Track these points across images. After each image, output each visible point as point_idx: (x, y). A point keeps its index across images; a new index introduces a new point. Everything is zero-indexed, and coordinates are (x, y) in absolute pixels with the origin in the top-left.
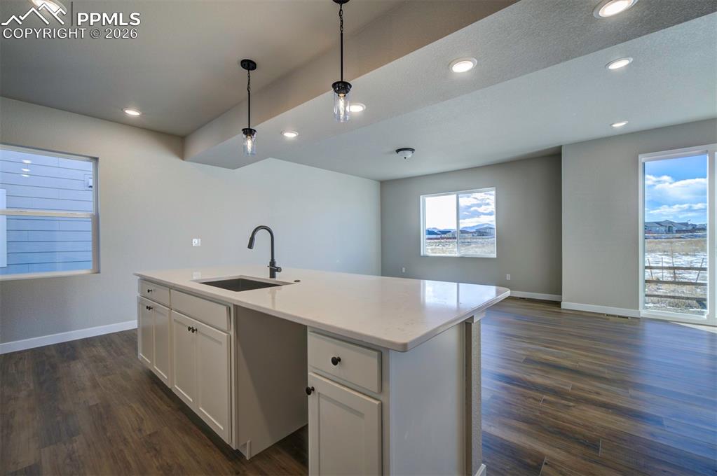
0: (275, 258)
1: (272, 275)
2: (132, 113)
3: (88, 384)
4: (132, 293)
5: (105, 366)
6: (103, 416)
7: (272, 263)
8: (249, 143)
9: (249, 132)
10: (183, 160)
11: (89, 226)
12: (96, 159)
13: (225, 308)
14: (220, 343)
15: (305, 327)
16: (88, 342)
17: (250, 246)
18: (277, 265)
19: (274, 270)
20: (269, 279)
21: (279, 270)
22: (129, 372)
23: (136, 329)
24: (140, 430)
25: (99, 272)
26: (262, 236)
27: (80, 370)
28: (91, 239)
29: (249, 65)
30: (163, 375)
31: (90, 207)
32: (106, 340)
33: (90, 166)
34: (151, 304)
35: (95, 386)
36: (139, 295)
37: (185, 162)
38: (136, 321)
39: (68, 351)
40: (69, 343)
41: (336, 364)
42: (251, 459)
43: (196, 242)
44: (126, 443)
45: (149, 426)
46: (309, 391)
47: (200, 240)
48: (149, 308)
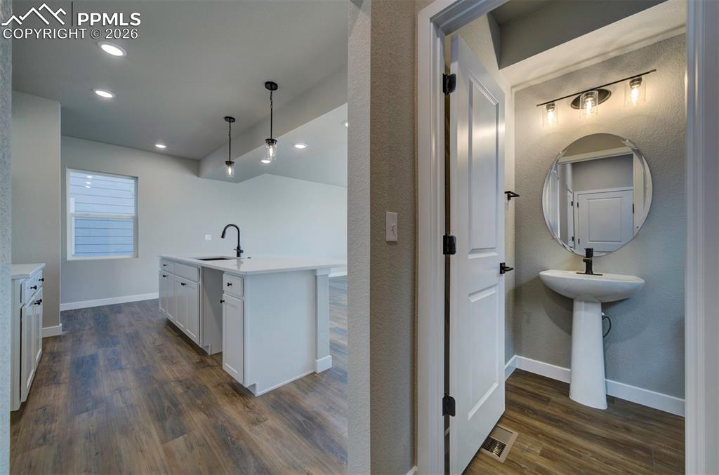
0: (241, 245)
1: (238, 254)
2: (161, 146)
3: (127, 325)
4: (156, 268)
6: (134, 337)
7: (238, 248)
8: (230, 170)
9: (229, 163)
10: (198, 176)
11: (131, 225)
12: (137, 178)
13: (196, 269)
14: (194, 288)
15: (223, 272)
17: (223, 236)
18: (241, 249)
19: (239, 252)
20: (236, 257)
21: (242, 252)
25: (137, 257)
27: (123, 318)
28: (132, 235)
29: (230, 119)
31: (131, 211)
32: (141, 304)
33: (133, 181)
34: (165, 273)
36: (160, 269)
37: (200, 178)
39: (116, 309)
40: (117, 304)
41: (228, 285)
42: (211, 355)
43: (208, 237)
44: (145, 347)
45: (159, 342)
46: (221, 302)
47: (210, 236)
48: (164, 276)
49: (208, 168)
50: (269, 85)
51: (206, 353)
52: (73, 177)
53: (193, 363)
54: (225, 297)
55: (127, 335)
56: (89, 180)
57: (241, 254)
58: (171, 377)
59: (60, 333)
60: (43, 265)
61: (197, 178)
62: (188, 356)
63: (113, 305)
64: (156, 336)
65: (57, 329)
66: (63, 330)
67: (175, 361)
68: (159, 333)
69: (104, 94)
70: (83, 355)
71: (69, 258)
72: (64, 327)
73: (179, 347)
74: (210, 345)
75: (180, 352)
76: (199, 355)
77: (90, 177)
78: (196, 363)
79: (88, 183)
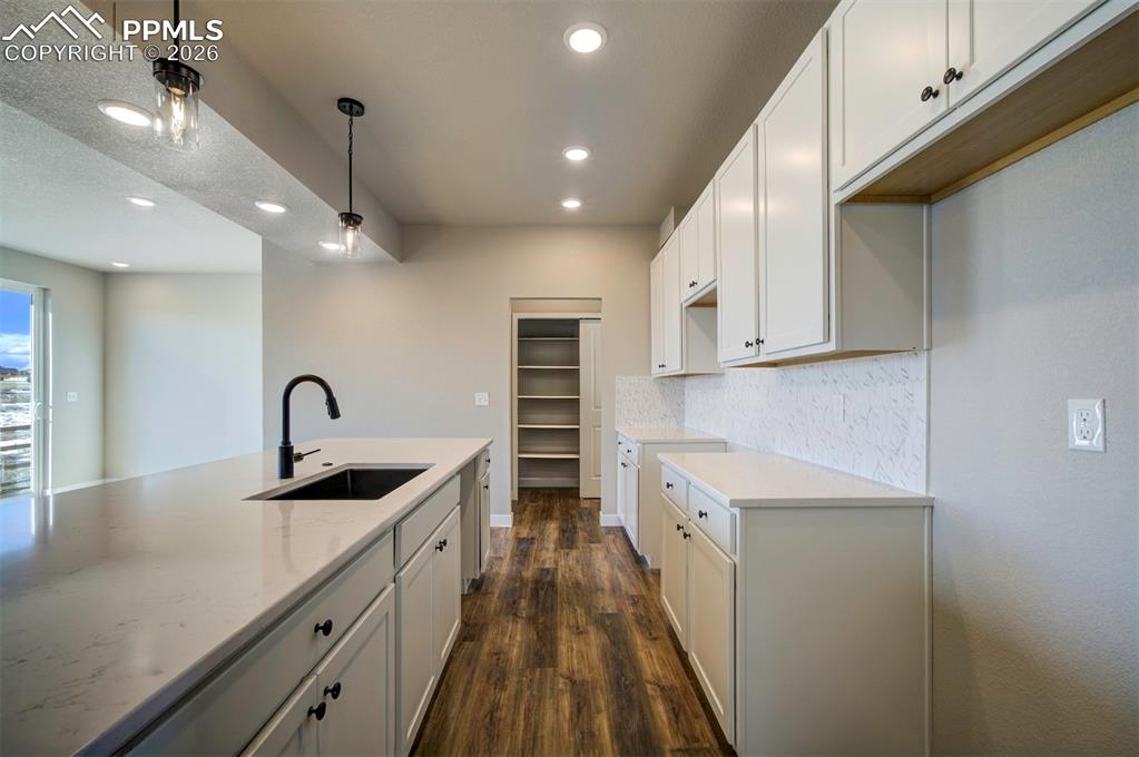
50: (348, 105)
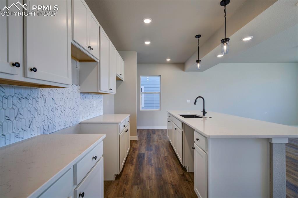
1: (204, 115)
2: (168, 60)
3: (156, 141)
5: (161, 137)
6: (158, 148)
7: (204, 110)
8: (199, 65)
9: (198, 61)
11: (159, 95)
12: (160, 76)
15: (194, 130)
16: (158, 130)
17: (195, 104)
18: (206, 111)
19: (204, 113)
20: (202, 116)
22: (165, 140)
23: (167, 129)
24: (164, 154)
25: (161, 110)
26: (200, 100)
27: (155, 137)
28: (159, 100)
29: (198, 36)
30: (171, 142)
31: (158, 90)
33: (159, 77)
34: (170, 121)
35: (157, 141)
36: (167, 118)
37: (185, 72)
38: (167, 127)
39: (154, 131)
41: (197, 140)
42: (189, 172)
43: (188, 101)
44: (161, 156)
45: (166, 154)
46: (193, 148)
47: (190, 100)
48: (169, 122)
49: (188, 66)
51: (187, 171)
52: (142, 78)
53: (179, 175)
54: (195, 145)
55: (155, 146)
56: (148, 78)
57: (206, 114)
58: (169, 180)
59: (137, 139)
60: (130, 115)
61: (183, 72)
62: (177, 169)
63: (153, 130)
64: (165, 150)
65: (136, 138)
66: (138, 138)
67: (171, 170)
68: (167, 149)
69: (147, 43)
70: (141, 152)
71: (141, 110)
72: (139, 137)
73: (174, 161)
74: (188, 166)
75: (174, 165)
76: (183, 170)
77: (148, 77)
78: (181, 175)
79: (148, 80)
